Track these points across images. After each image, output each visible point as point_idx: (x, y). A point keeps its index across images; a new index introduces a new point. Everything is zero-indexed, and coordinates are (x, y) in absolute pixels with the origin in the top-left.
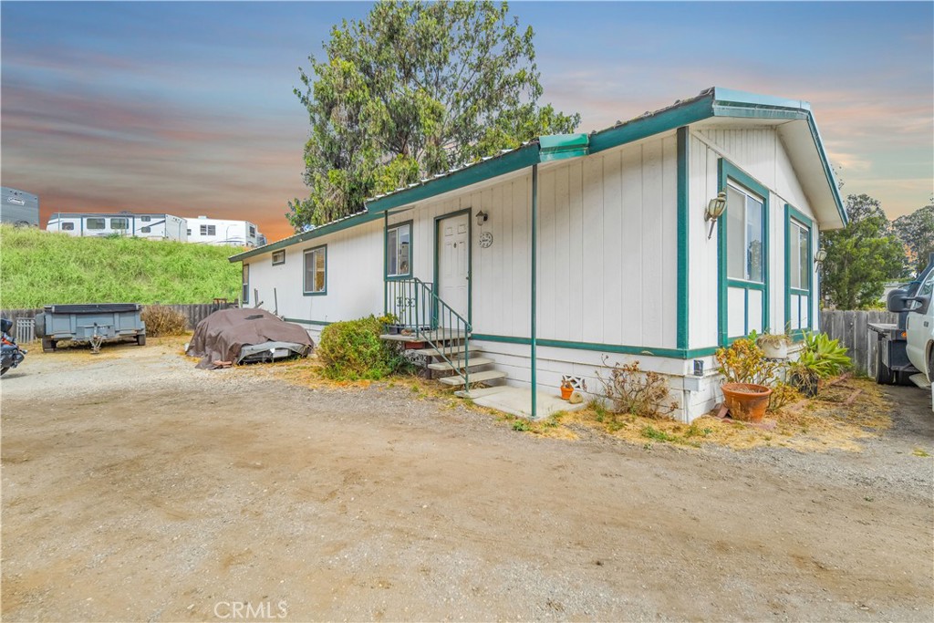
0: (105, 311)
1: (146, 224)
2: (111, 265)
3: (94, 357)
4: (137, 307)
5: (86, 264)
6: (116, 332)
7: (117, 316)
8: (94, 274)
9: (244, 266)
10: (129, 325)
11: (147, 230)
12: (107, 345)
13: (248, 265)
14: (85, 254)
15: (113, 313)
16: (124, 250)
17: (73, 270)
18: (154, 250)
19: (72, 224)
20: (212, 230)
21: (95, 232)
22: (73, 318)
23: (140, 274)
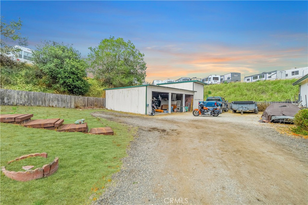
0: (245, 103)
1: (270, 75)
2: (255, 90)
3: (241, 115)
4: (254, 102)
5: (248, 90)
6: (248, 109)
7: (248, 105)
8: (250, 93)
9: (299, 86)
10: (252, 107)
11: (270, 77)
12: (244, 113)
13: (300, 86)
14: (248, 88)
15: (247, 104)
16: (260, 85)
17: (245, 92)
18: (269, 84)
19: (249, 79)
20: (297, 73)
21: (255, 80)
22: (238, 105)
23: (263, 92)
